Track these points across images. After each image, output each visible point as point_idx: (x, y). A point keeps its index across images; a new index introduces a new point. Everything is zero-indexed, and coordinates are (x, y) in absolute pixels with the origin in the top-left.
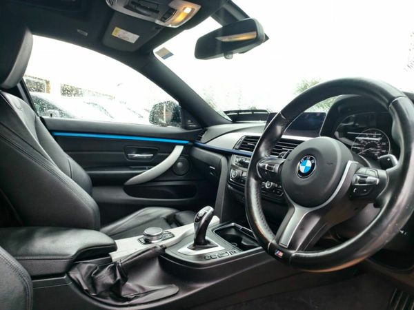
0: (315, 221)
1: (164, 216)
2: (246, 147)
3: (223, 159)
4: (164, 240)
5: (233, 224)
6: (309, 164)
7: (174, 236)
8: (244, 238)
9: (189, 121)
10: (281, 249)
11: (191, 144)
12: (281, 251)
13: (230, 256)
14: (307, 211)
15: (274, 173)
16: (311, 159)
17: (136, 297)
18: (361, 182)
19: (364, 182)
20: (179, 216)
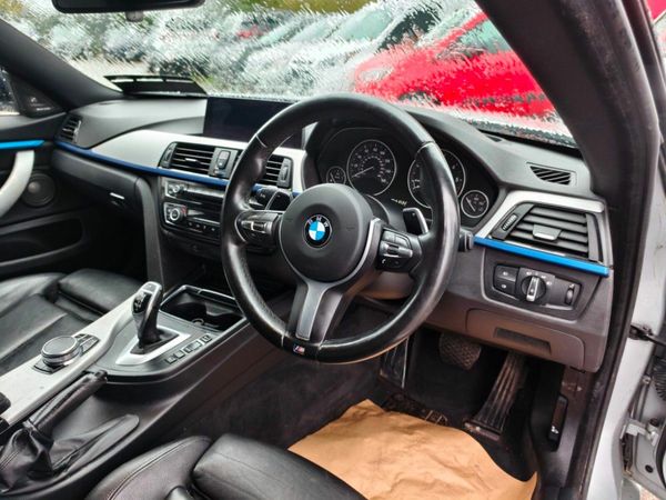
0: (336, 301)
1: (38, 291)
2: (180, 163)
3: (141, 184)
4: (83, 353)
5: (184, 287)
6: (321, 227)
7: (98, 341)
8: (207, 304)
9: (33, 100)
10: (301, 343)
11: (47, 144)
12: (301, 346)
13: (205, 346)
14: (325, 288)
15: (266, 235)
16: (323, 221)
17: (74, 458)
18: (390, 252)
19: (395, 253)
20: (67, 284)
